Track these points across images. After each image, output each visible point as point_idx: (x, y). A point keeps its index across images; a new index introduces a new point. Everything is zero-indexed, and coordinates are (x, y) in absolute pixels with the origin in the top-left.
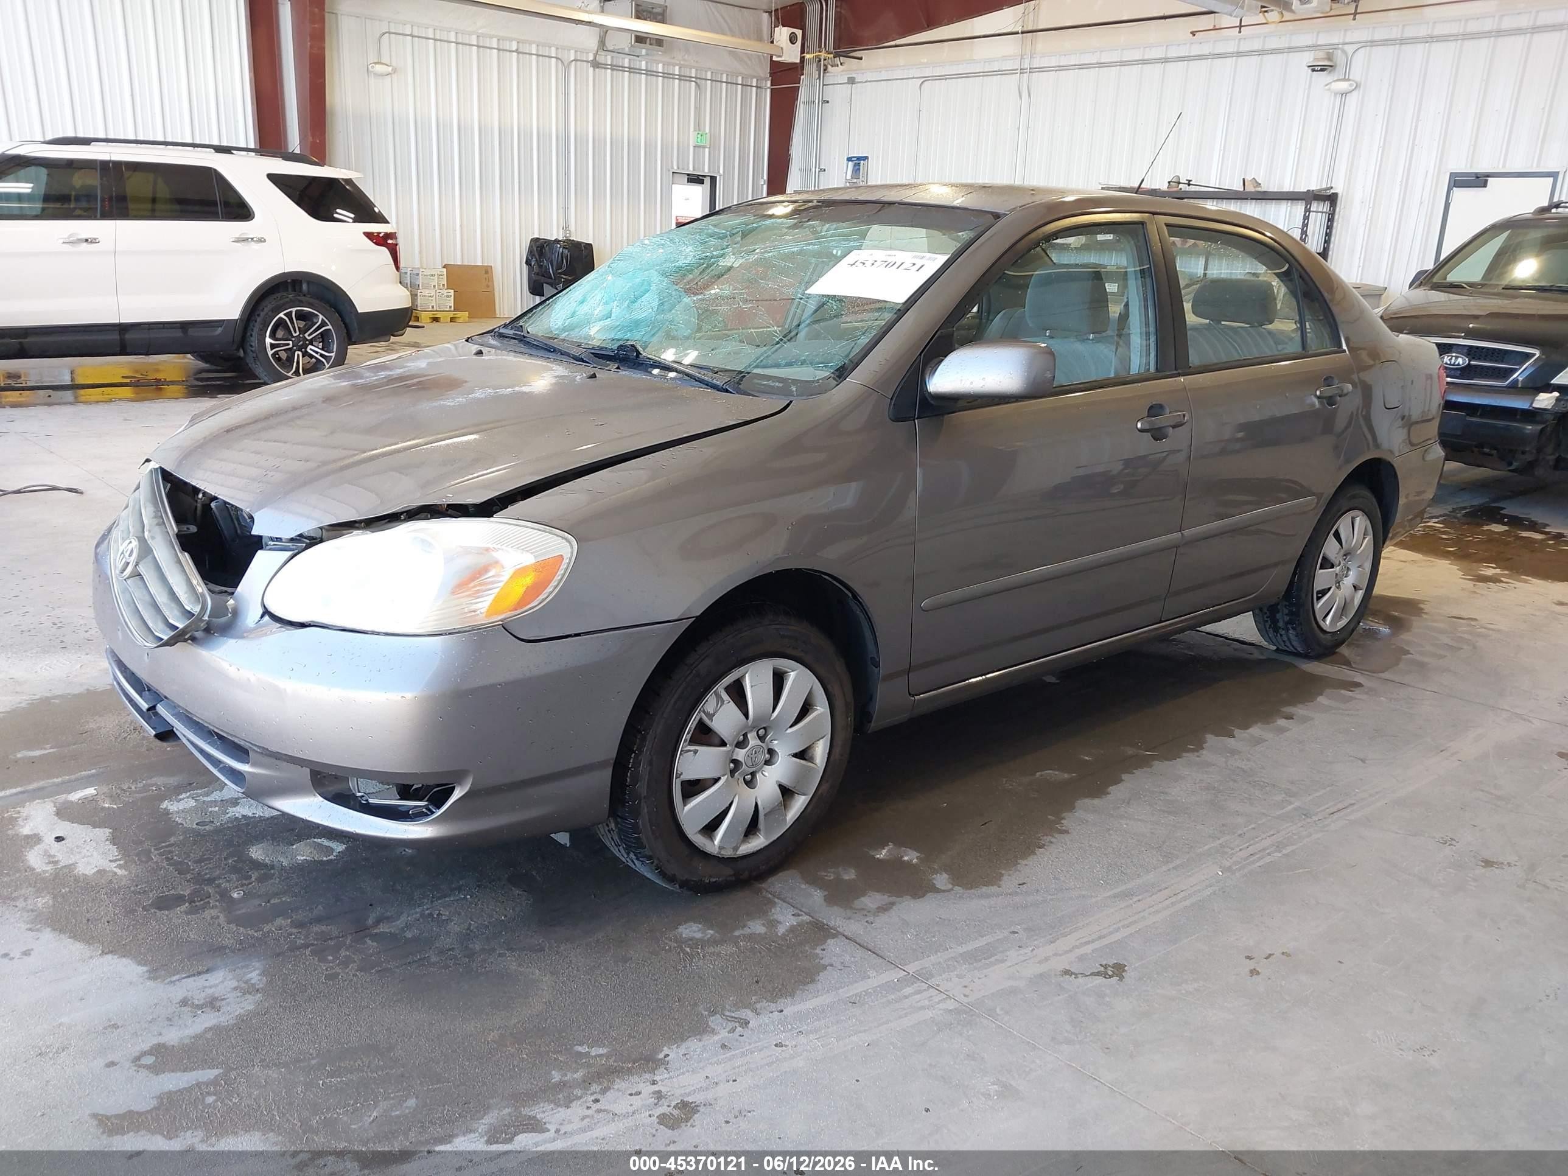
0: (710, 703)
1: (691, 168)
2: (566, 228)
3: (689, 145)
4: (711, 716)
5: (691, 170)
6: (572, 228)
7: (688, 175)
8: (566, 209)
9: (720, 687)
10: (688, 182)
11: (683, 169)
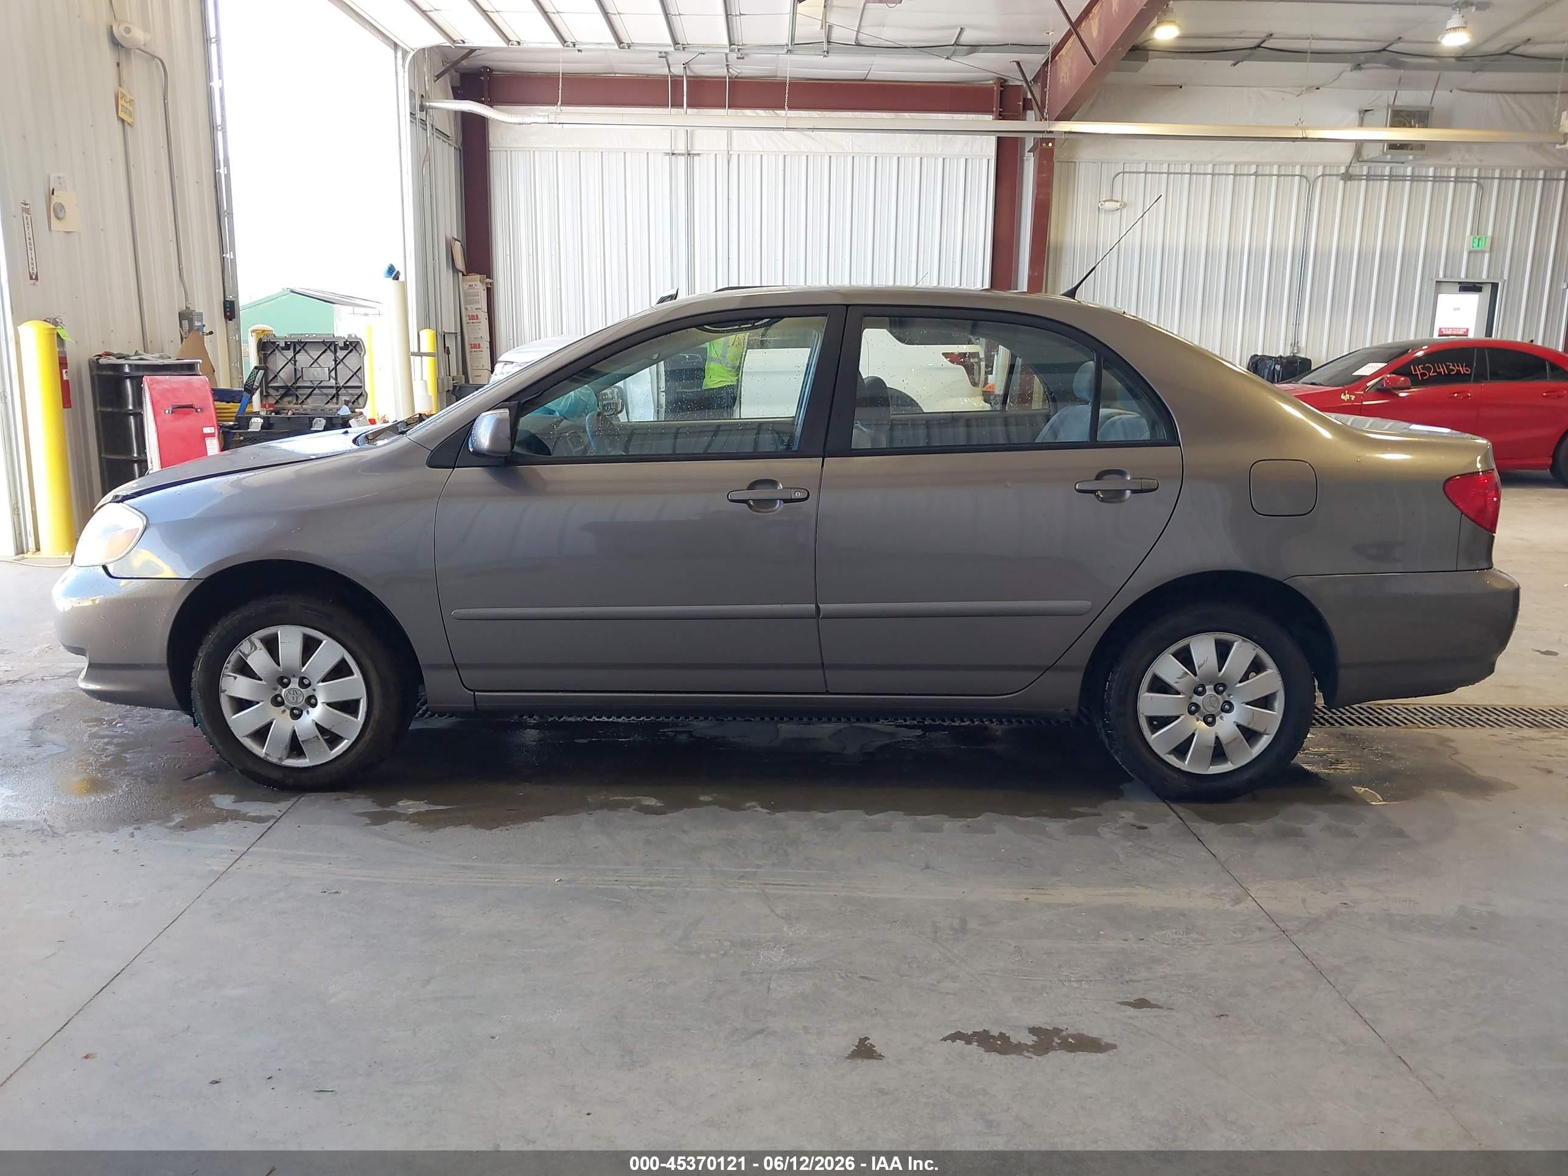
0: (245, 646)
1: (1463, 275)
2: (1295, 344)
3: (1462, 248)
4: (247, 656)
5: (1463, 277)
6: (1303, 344)
7: (1460, 283)
8: (1297, 325)
9: (256, 637)
10: (1460, 291)
11: (1451, 277)
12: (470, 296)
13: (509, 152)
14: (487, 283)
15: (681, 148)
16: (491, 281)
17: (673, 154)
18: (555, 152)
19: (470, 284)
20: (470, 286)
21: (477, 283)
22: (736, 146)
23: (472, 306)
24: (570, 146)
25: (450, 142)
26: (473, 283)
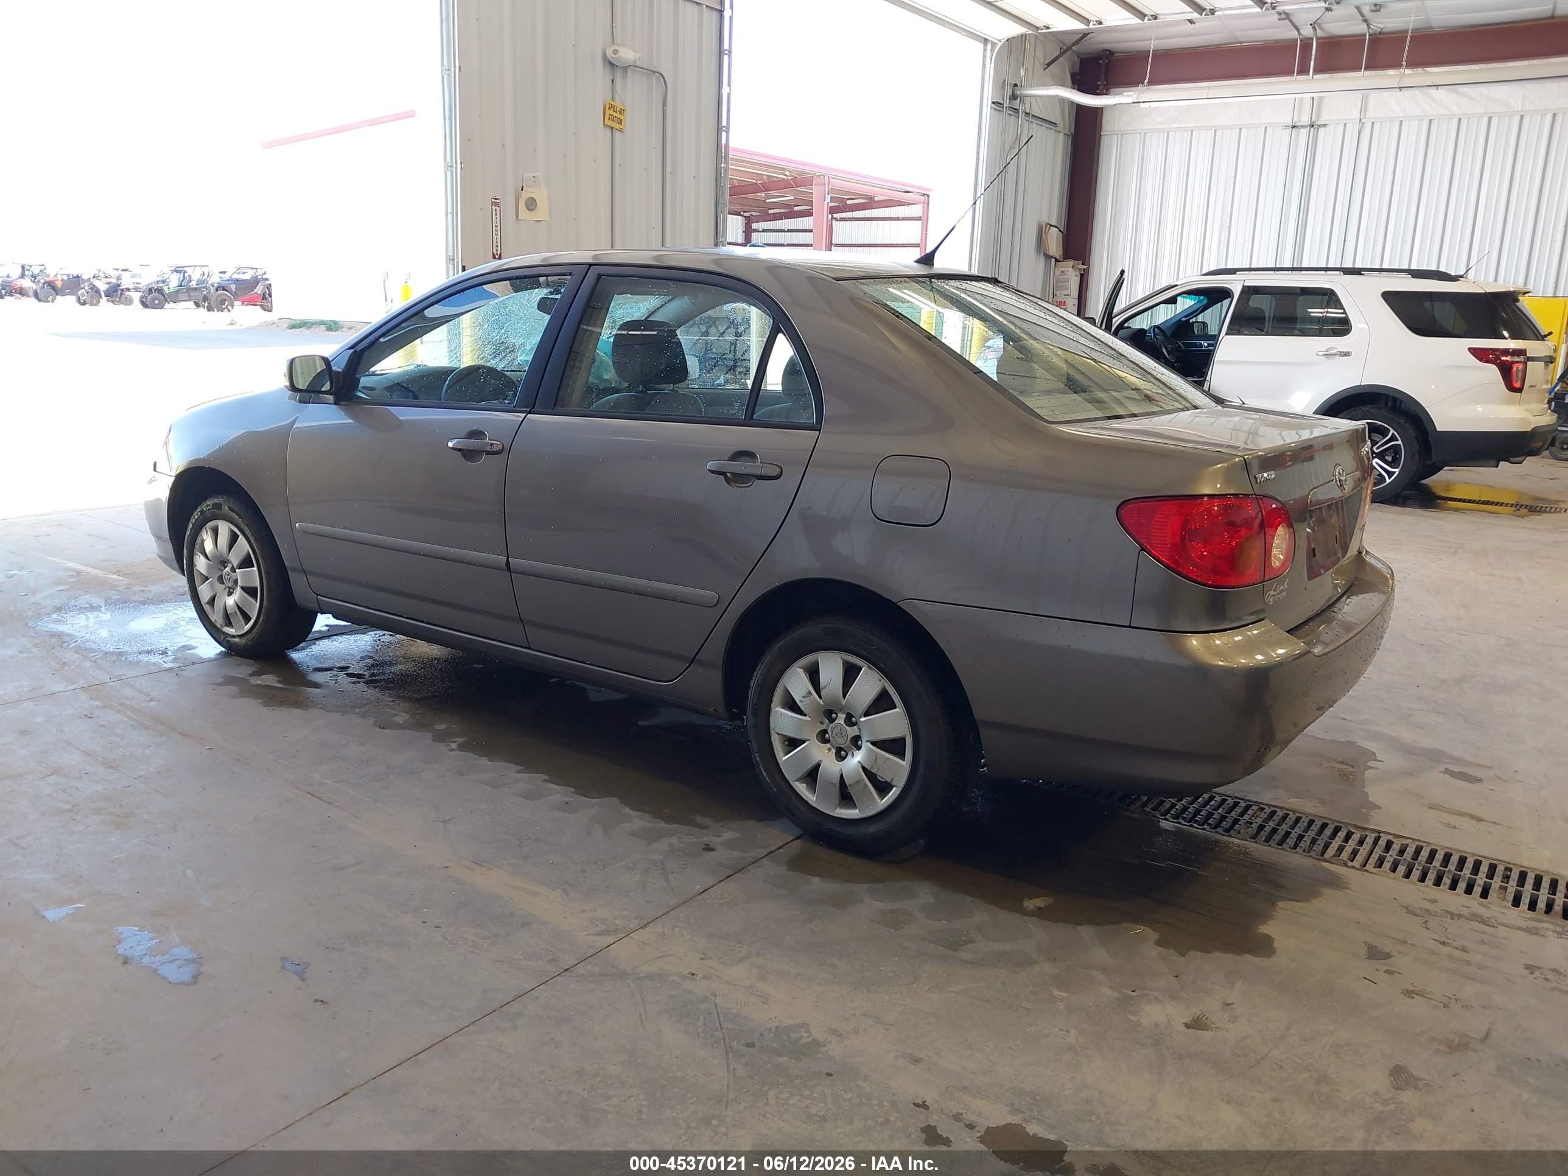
12: (1061, 282)
13: (1120, 135)
14: (1080, 270)
15: (1305, 119)
16: (1085, 267)
17: (1293, 127)
18: (1166, 133)
19: (1063, 270)
20: (1062, 272)
21: (1070, 272)
22: (1372, 113)
23: (1061, 292)
24: (1183, 126)
25: (1057, 129)
26: (1065, 269)
